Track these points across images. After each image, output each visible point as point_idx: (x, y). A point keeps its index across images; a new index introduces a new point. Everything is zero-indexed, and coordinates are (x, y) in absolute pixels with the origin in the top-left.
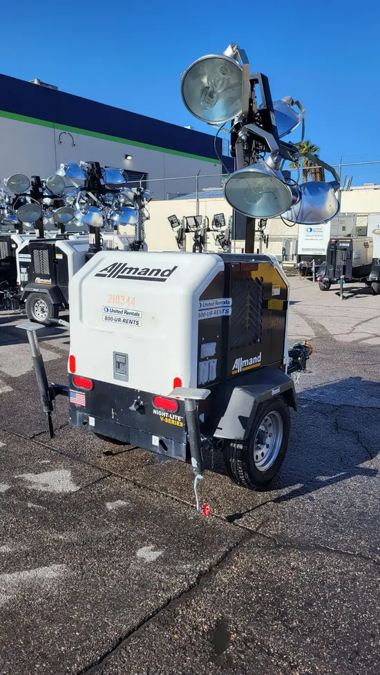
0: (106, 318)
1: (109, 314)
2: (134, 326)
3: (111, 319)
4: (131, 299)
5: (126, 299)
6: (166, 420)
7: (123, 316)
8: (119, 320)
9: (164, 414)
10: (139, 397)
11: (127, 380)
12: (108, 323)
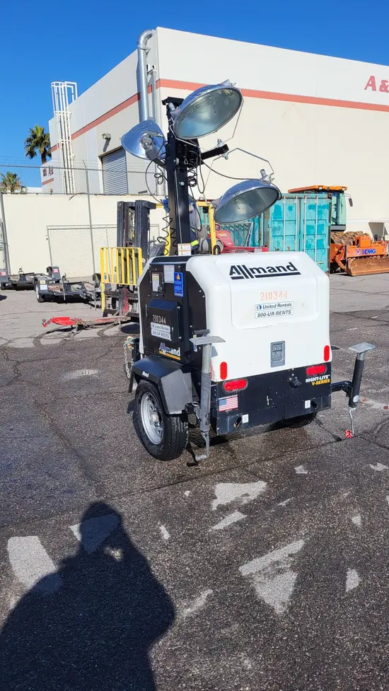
0: (259, 315)
1: (262, 311)
2: (287, 316)
3: (264, 315)
4: (283, 293)
5: (278, 294)
6: (317, 383)
7: (275, 310)
8: (273, 313)
9: (315, 379)
10: (293, 375)
11: (283, 363)
12: (262, 319)
